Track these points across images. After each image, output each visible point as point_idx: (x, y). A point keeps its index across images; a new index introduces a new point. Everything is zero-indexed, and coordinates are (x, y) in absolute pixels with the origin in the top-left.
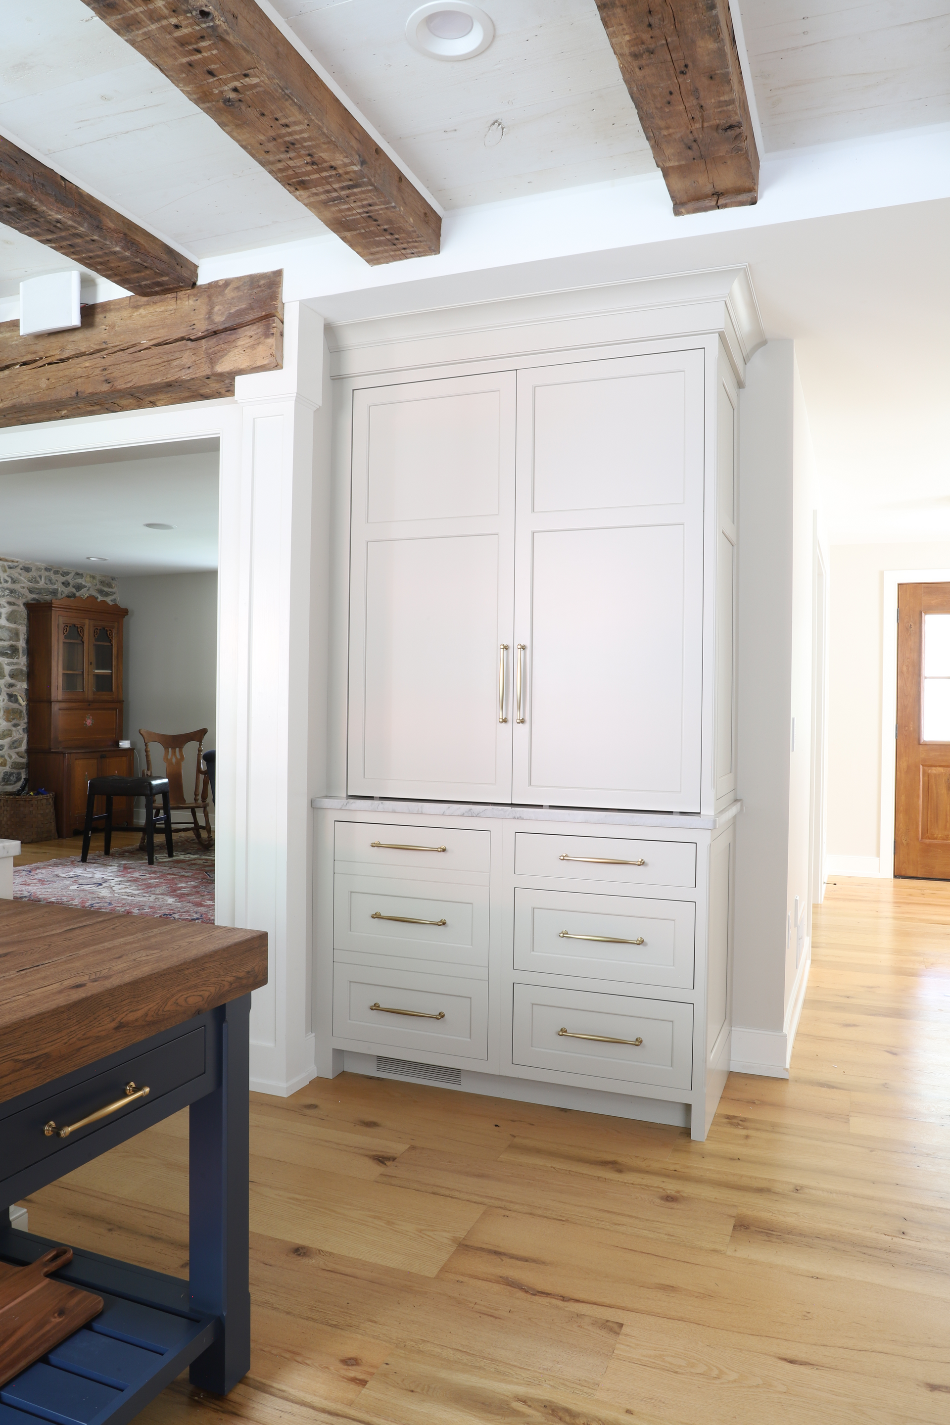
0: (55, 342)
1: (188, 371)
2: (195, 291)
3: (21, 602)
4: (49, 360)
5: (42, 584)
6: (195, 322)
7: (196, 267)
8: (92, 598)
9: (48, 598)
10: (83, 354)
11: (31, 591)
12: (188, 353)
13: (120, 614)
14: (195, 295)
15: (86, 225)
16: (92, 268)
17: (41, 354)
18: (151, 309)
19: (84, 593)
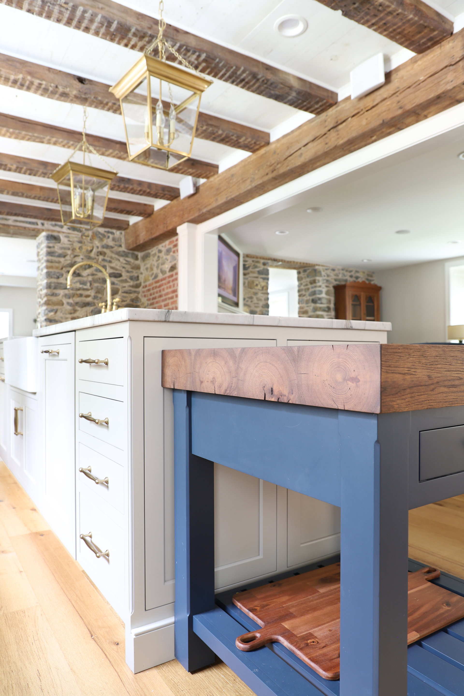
0: (369, 98)
1: (451, 83)
2: (453, 37)
3: (331, 286)
4: (367, 109)
5: (340, 277)
6: (454, 54)
7: (452, 23)
8: (364, 282)
9: (343, 283)
10: (385, 99)
11: (336, 280)
12: (450, 73)
13: (377, 289)
14: (453, 40)
15: (395, 3)
16: (394, 39)
17: (362, 107)
18: (425, 59)
19: (360, 280)
